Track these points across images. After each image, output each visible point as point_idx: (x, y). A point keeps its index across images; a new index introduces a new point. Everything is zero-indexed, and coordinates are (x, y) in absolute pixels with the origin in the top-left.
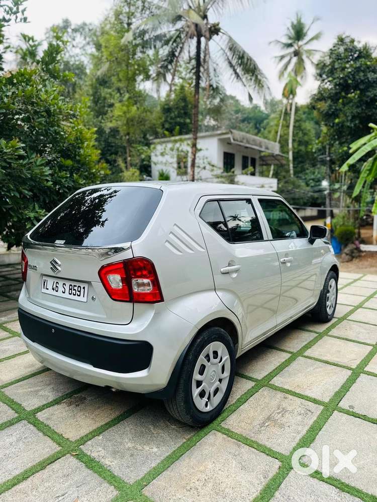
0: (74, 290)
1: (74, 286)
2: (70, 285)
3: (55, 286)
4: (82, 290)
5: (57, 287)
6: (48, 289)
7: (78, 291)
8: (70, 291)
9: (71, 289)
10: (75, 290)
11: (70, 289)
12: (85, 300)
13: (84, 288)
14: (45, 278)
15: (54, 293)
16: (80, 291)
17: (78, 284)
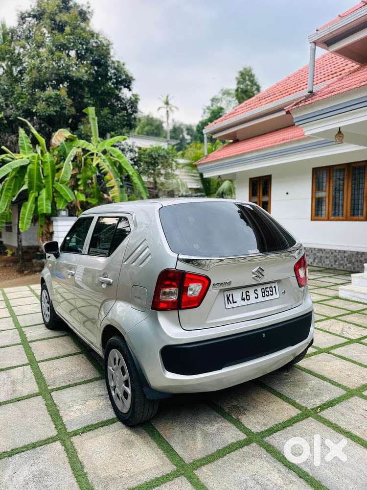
0: (266, 292)
1: (266, 288)
2: (262, 289)
3: (244, 296)
4: (274, 289)
5: (247, 296)
6: (236, 302)
7: (271, 291)
8: (263, 294)
9: (264, 292)
10: (268, 291)
11: (262, 292)
12: (277, 296)
13: (275, 287)
14: (228, 293)
15: (246, 302)
16: (272, 291)
17: (269, 286)
